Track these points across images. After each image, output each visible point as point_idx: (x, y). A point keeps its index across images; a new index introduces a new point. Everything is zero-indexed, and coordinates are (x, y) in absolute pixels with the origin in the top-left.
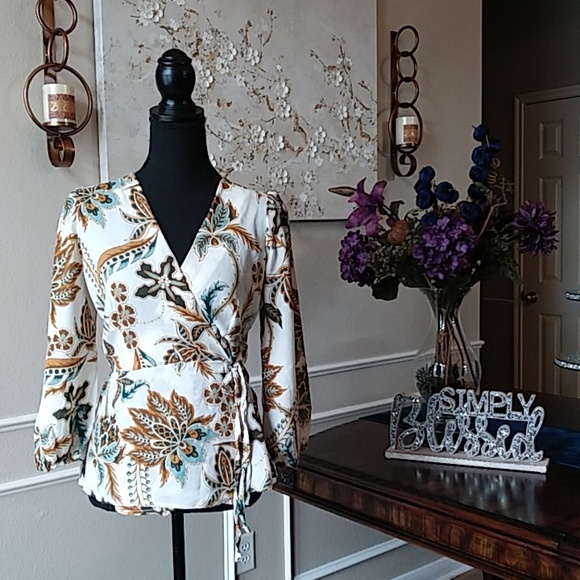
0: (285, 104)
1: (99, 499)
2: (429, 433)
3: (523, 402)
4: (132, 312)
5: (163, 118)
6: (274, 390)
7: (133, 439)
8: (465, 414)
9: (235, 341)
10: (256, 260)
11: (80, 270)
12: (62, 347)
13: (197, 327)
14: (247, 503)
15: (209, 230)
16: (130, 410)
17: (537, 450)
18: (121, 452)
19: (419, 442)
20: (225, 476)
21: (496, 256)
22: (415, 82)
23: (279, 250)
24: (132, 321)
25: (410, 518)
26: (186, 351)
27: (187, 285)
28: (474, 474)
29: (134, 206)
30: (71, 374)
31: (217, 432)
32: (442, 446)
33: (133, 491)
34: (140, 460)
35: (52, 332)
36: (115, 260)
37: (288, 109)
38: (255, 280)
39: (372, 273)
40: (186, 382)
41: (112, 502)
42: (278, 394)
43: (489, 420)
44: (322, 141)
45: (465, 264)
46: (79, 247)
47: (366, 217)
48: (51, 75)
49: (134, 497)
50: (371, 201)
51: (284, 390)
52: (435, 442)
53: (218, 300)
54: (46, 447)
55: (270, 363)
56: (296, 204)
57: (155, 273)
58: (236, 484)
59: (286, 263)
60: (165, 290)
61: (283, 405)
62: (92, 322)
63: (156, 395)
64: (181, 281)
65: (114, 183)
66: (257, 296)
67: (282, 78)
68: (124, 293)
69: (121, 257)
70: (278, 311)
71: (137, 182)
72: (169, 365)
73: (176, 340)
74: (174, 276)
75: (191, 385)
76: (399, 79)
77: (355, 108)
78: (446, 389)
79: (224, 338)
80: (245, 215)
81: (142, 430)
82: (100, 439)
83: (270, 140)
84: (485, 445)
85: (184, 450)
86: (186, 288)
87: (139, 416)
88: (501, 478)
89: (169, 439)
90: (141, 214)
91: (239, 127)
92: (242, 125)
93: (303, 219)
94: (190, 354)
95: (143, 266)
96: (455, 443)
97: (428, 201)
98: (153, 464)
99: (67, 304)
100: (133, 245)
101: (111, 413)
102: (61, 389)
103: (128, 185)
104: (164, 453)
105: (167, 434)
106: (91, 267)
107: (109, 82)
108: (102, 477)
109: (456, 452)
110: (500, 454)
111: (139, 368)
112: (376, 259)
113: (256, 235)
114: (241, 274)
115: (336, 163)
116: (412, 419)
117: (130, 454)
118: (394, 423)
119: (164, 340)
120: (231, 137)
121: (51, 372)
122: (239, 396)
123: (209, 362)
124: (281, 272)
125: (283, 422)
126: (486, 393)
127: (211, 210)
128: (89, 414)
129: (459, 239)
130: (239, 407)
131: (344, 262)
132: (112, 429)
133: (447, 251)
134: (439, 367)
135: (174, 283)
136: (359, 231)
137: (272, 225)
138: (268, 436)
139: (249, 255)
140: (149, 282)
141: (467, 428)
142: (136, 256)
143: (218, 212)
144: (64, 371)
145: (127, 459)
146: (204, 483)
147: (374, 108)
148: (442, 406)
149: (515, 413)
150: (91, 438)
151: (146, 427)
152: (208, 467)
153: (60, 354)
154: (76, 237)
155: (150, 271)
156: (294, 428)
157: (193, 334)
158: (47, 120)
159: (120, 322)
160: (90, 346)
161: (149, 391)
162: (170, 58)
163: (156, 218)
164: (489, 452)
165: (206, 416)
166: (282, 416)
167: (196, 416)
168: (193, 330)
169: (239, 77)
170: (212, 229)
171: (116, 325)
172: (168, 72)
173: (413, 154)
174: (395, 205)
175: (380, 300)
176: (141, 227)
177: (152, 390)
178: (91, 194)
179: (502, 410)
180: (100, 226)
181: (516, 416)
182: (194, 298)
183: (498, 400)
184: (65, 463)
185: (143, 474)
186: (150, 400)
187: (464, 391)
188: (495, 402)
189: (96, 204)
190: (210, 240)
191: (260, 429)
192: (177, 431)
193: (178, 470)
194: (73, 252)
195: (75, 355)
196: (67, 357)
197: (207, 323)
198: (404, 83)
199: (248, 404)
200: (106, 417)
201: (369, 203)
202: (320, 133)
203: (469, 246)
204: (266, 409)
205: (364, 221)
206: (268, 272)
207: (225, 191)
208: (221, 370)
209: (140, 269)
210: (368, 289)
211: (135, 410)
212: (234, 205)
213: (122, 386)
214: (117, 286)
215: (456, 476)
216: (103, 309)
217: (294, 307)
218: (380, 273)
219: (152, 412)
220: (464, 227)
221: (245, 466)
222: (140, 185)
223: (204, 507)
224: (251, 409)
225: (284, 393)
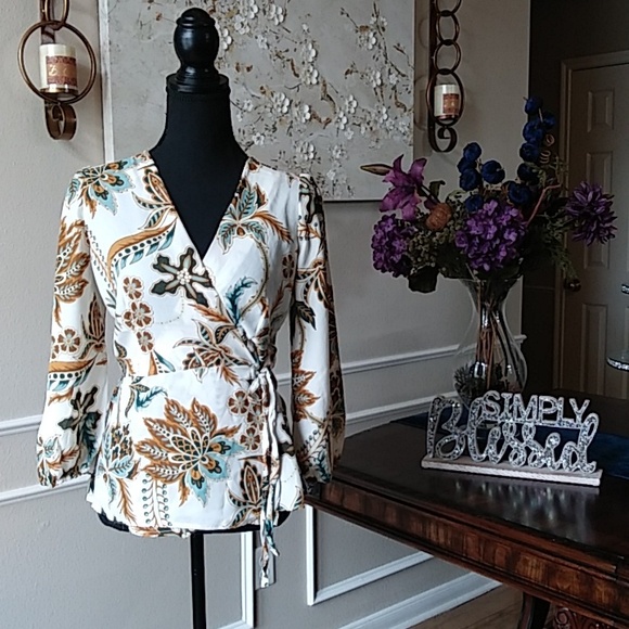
0: (311, 69)
1: (111, 518)
2: (470, 441)
3: (575, 409)
4: (147, 311)
5: (182, 88)
6: (306, 398)
7: (149, 452)
8: (511, 421)
9: (264, 344)
10: (287, 252)
11: (87, 262)
12: (68, 349)
13: (221, 328)
14: (276, 523)
15: (235, 218)
16: (145, 420)
17: (589, 461)
18: (136, 466)
19: (459, 450)
20: (251, 494)
21: (548, 245)
22: (456, 45)
23: (312, 240)
24: (148, 320)
25: (450, 535)
26: (208, 354)
27: (210, 282)
28: (519, 487)
29: (149, 189)
30: (78, 379)
31: (243, 445)
32: (484, 455)
33: (148, 509)
34: (157, 476)
35: (57, 331)
36: (128, 251)
37: (316, 74)
38: (286, 276)
39: (409, 261)
40: (208, 390)
41: (125, 521)
42: (311, 402)
43: (537, 427)
44: (353, 111)
45: (513, 254)
46: (87, 236)
47: (403, 199)
48: (48, 34)
49: (150, 516)
50: (409, 182)
51: (317, 398)
52: (477, 451)
53: (245, 298)
54: (51, 460)
55: (301, 368)
56: (323, 182)
57: (174, 267)
58: (263, 502)
59: (321, 256)
60: (185, 286)
61: (315, 415)
62: (101, 320)
63: (174, 404)
64: (203, 276)
65: (126, 163)
66: (288, 293)
67: (309, 40)
68: (138, 290)
69: (135, 248)
70: (311, 310)
71: (152, 162)
72: (189, 370)
73: (198, 343)
74: (195, 270)
75: (213, 393)
76: (439, 42)
77: (390, 74)
78: (490, 393)
79: (251, 341)
80: (275, 200)
81: (158, 442)
82: (111, 451)
83: (295, 110)
84: (532, 455)
85: (206, 465)
86: (209, 284)
87: (156, 427)
88: (549, 491)
89: (189, 453)
90: (156, 198)
91: (260, 95)
92: (264, 93)
93: (330, 199)
94: (213, 358)
95: (160, 258)
96: (498, 453)
97: (473, 182)
98: (171, 481)
99: (74, 300)
100: (148, 234)
101: (123, 422)
102: (67, 395)
103: (142, 165)
104: (183, 468)
105: (187, 448)
106: (101, 258)
107: (114, 43)
108: (113, 493)
109: (500, 462)
110: (549, 464)
111: (156, 373)
112: (414, 246)
113: (287, 224)
114: (271, 269)
115: (368, 136)
116: (451, 424)
117: (145, 469)
118: (432, 430)
119: (184, 342)
120: (251, 106)
121: (55, 376)
122: (267, 404)
123: (235, 367)
124: (315, 267)
125: (315, 434)
126: (534, 397)
127: (237, 195)
128: (98, 423)
129: (508, 226)
130: (267, 417)
131: (377, 250)
132: (125, 441)
133: (494, 239)
134: (480, 367)
135: (195, 278)
136: (394, 215)
137: (306, 212)
138: (298, 449)
139: (279, 247)
140: (167, 278)
141: (512, 435)
142: (152, 246)
143: (244, 197)
144: (70, 376)
145: (142, 475)
146: (228, 502)
147: (411, 74)
148: (485, 411)
149: (566, 420)
150: (100, 450)
151: (163, 439)
152: (232, 483)
153: (66, 357)
154: (82, 224)
155: (168, 264)
156: (328, 440)
157: (216, 336)
158: (45, 85)
159: (134, 322)
160: (99, 347)
161: (167, 400)
162: (191, 19)
163: (173, 204)
164: (536, 462)
165: (230, 427)
166: (315, 427)
167: (219, 428)
168: (217, 332)
169: (260, 37)
170: (237, 217)
171: (129, 324)
172: (188, 35)
173: (453, 127)
174: (435, 186)
175: (417, 292)
176: (157, 214)
177: (170, 398)
178: (99, 175)
179: (553, 417)
180: (110, 213)
181: (567, 423)
182: (217, 296)
183: (547, 405)
184: (72, 477)
185: (160, 491)
186: (168, 410)
187: (511, 395)
188: (544, 407)
189: (105, 186)
190: (236, 229)
191: (290, 441)
192: (198, 444)
193: (200, 487)
194: (79, 242)
195: (82, 357)
196: (73, 360)
197: (232, 324)
198: (444, 46)
199: (277, 413)
200: (118, 427)
201: (406, 184)
202: (350, 103)
203: (519, 233)
204: (296, 418)
205: (401, 204)
206: (300, 266)
207: (252, 173)
208: (247, 377)
209: (156, 262)
210: (403, 280)
211: (150, 420)
212: (262, 189)
213: (136, 392)
214: (131, 281)
215: (500, 488)
216: (114, 307)
217: (329, 306)
218: (417, 263)
219: (170, 423)
220: (514, 213)
221: (273, 482)
222: (155, 164)
223: (228, 527)
224: (280, 420)
225: (317, 401)
